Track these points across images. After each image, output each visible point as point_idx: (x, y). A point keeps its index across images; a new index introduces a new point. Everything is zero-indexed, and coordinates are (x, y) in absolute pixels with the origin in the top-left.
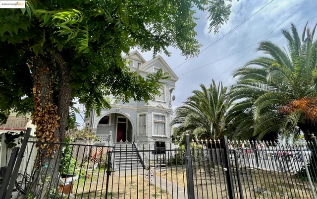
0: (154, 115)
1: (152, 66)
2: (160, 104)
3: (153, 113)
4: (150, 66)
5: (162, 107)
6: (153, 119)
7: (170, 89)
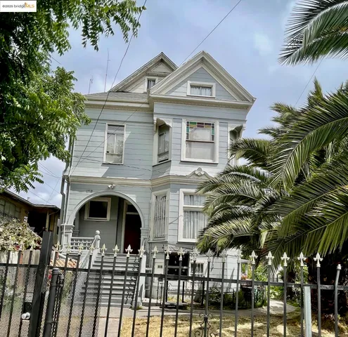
0: (185, 194)
1: (185, 82)
2: (200, 169)
3: (182, 190)
4: (180, 81)
5: (205, 174)
6: (182, 204)
7: (230, 129)
